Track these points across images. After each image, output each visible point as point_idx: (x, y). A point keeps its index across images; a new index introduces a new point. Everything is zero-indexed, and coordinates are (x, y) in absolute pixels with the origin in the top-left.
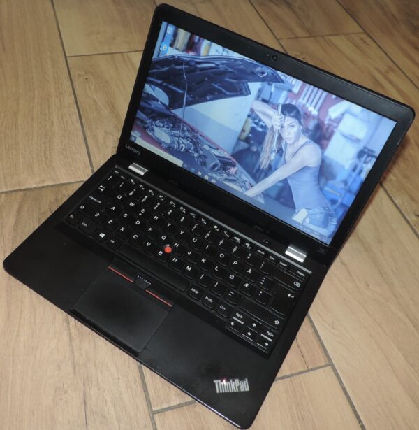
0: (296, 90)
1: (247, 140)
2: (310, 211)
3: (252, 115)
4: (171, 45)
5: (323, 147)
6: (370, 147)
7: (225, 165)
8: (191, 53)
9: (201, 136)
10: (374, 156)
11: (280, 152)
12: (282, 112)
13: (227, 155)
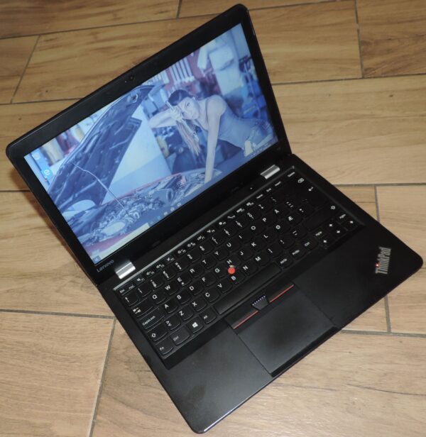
0: (166, 81)
1: (171, 151)
2: (250, 138)
3: (157, 132)
4: (50, 164)
5: (218, 92)
6: (242, 56)
7: (174, 185)
8: (71, 150)
9: (140, 190)
10: (249, 58)
11: (198, 130)
12: (173, 105)
13: (170, 178)
